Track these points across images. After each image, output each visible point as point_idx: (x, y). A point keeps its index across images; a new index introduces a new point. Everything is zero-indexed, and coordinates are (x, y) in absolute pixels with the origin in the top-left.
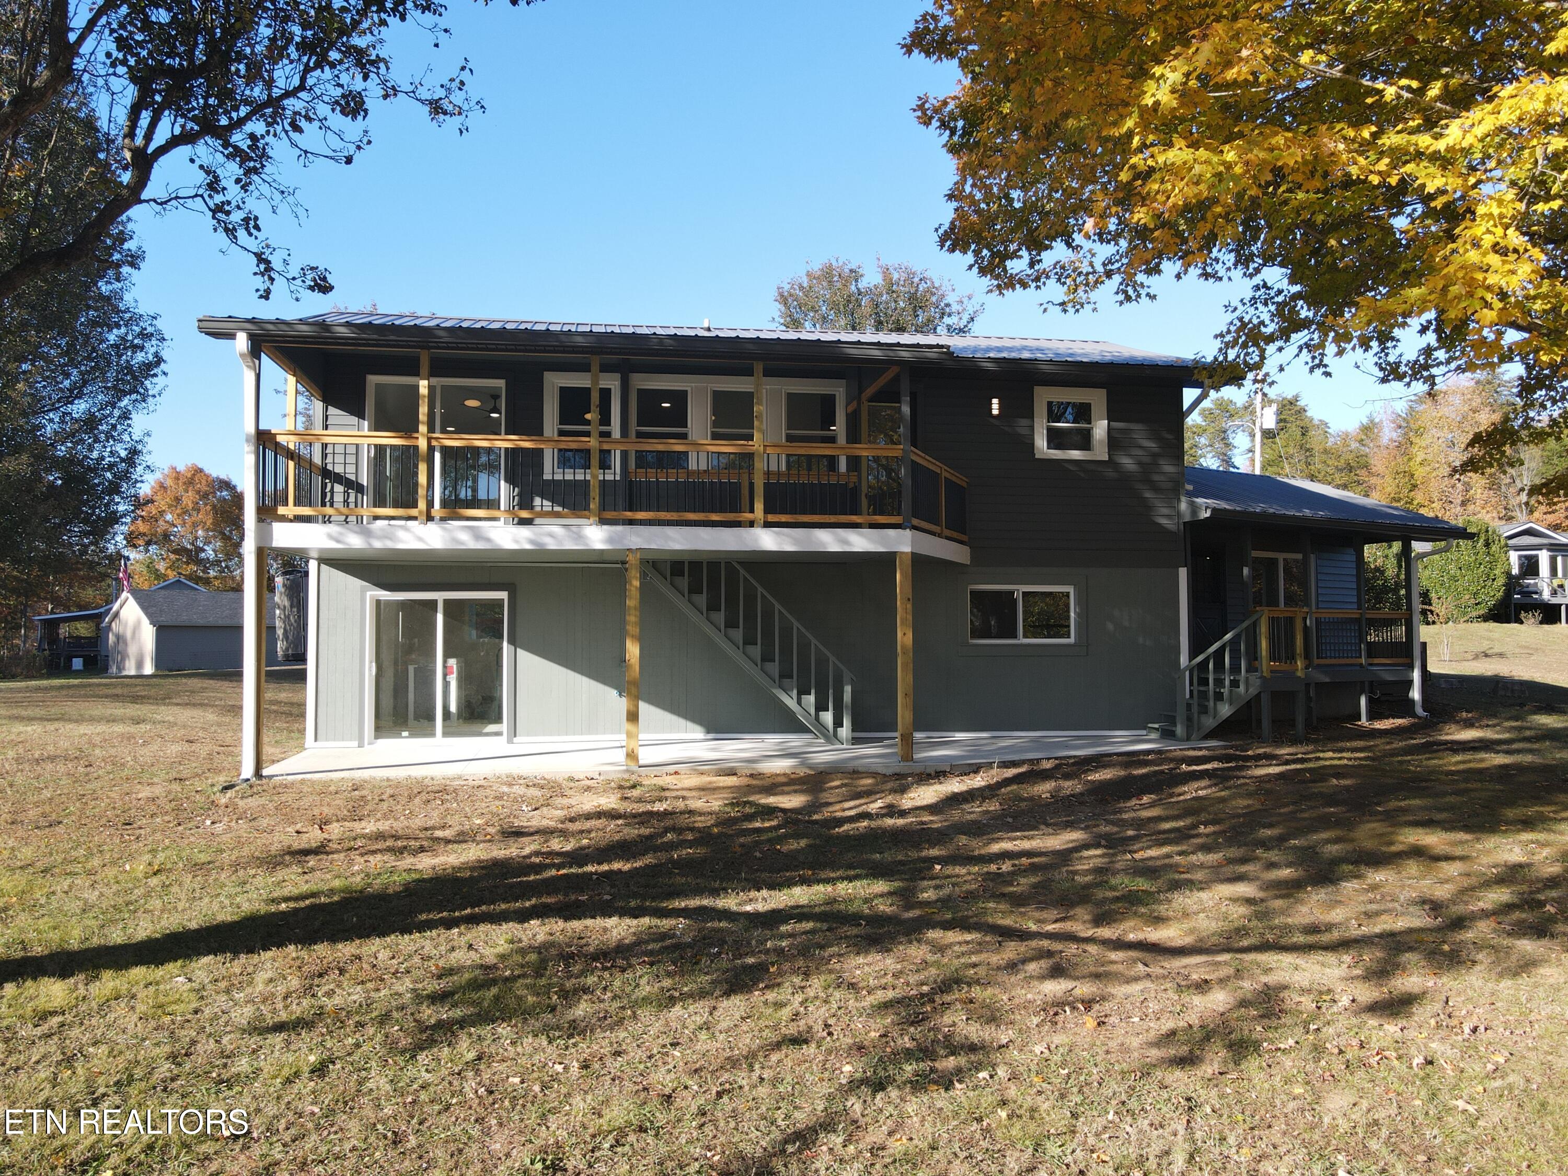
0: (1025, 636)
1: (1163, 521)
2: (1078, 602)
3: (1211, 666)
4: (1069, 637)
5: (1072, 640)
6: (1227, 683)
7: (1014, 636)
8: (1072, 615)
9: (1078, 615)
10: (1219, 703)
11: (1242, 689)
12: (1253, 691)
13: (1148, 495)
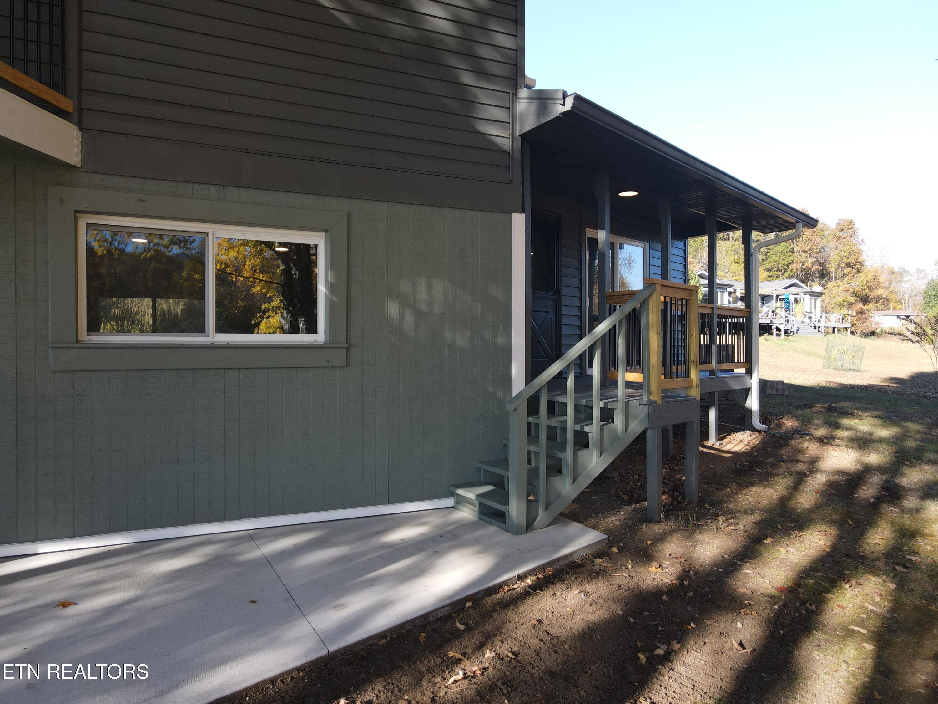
0: (220, 329)
1: (492, 130)
2: (332, 264)
3: (570, 383)
4: (312, 328)
5: (320, 337)
6: (596, 413)
7: (201, 329)
8: (322, 289)
9: (332, 287)
10: (582, 453)
11: (619, 421)
12: (636, 427)
13: (468, 79)
